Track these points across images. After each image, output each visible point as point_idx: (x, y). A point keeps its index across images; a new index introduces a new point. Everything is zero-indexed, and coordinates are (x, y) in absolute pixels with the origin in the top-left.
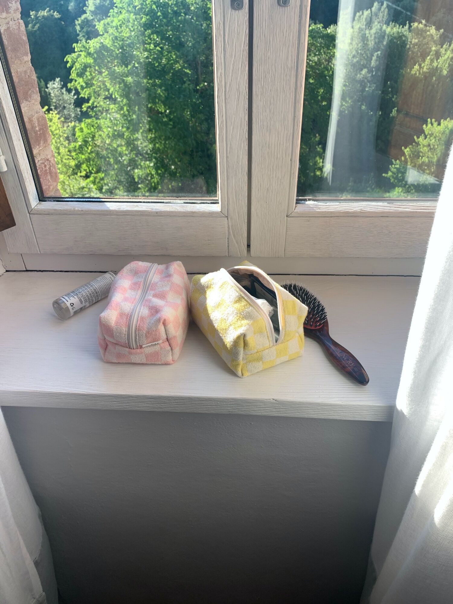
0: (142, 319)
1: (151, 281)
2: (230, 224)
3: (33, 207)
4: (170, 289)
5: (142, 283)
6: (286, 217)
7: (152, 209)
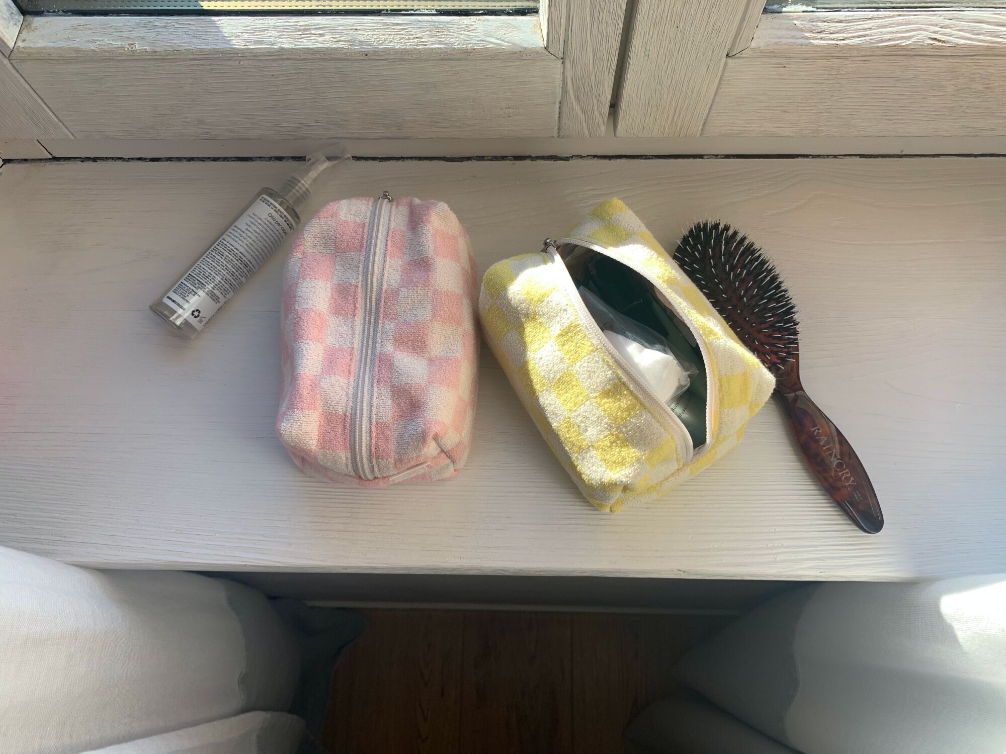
0: (382, 427)
1: (382, 284)
2: (569, 74)
3: (11, 45)
4: (434, 316)
5: (359, 290)
6: (724, 59)
7: (352, 42)
